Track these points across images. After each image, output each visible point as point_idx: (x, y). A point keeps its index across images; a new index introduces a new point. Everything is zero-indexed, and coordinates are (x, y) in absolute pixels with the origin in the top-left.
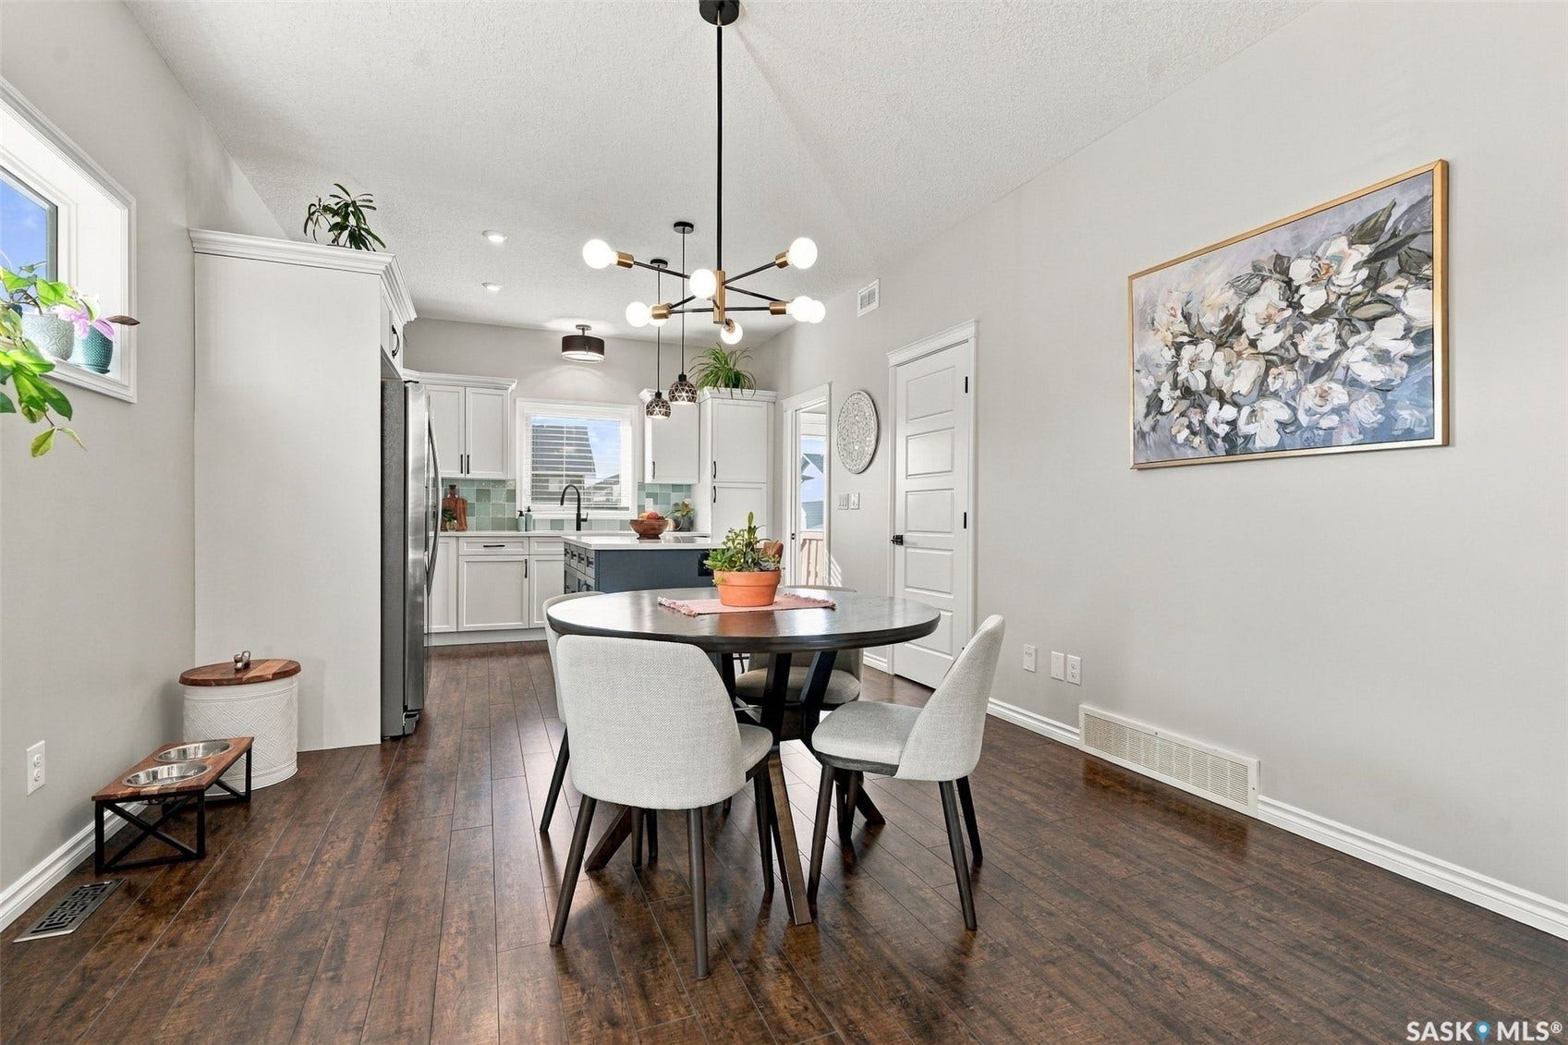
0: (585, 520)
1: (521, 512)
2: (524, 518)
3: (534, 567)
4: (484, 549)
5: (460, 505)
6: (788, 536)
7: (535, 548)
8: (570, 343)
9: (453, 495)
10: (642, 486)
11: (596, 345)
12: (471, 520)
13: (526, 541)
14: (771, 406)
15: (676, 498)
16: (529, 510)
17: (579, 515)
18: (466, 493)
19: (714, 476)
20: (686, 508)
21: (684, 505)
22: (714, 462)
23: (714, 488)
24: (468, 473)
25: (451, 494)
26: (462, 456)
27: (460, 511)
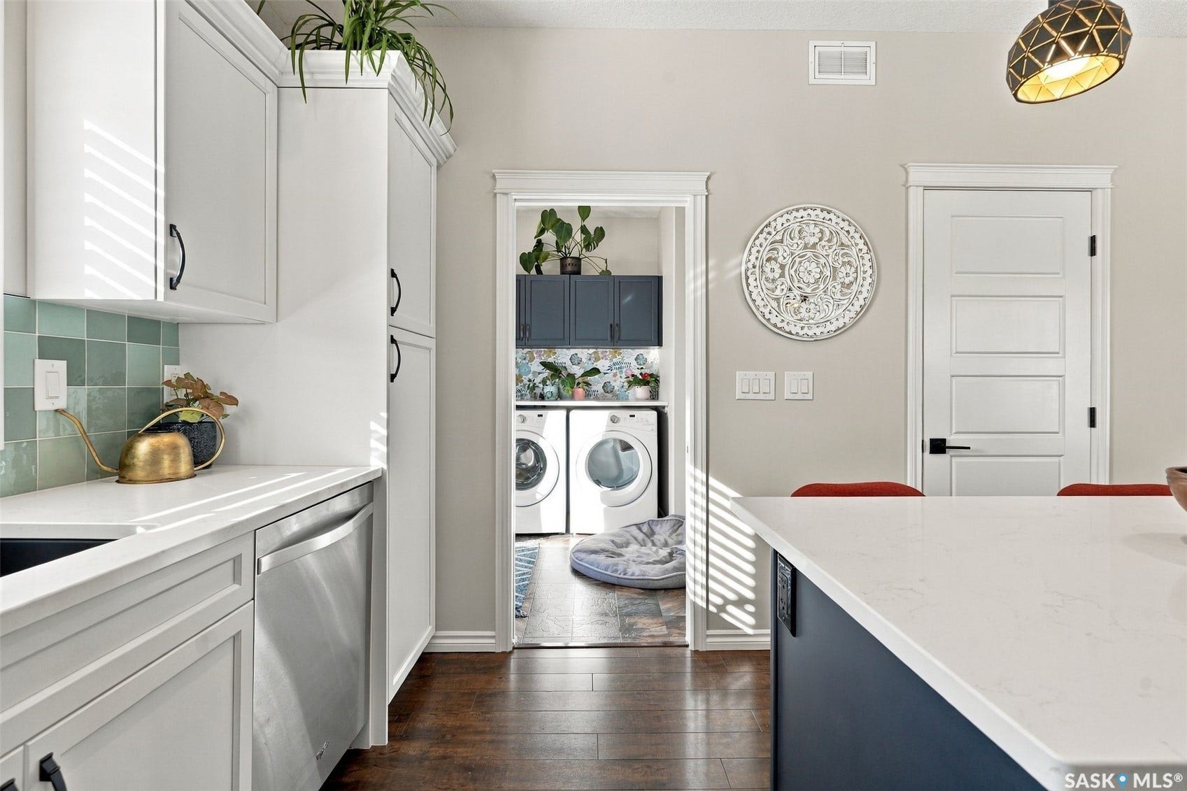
10: (24, 306)
19: (393, 310)
20: (199, 392)
21: (199, 386)
22: (392, 270)
23: (393, 341)
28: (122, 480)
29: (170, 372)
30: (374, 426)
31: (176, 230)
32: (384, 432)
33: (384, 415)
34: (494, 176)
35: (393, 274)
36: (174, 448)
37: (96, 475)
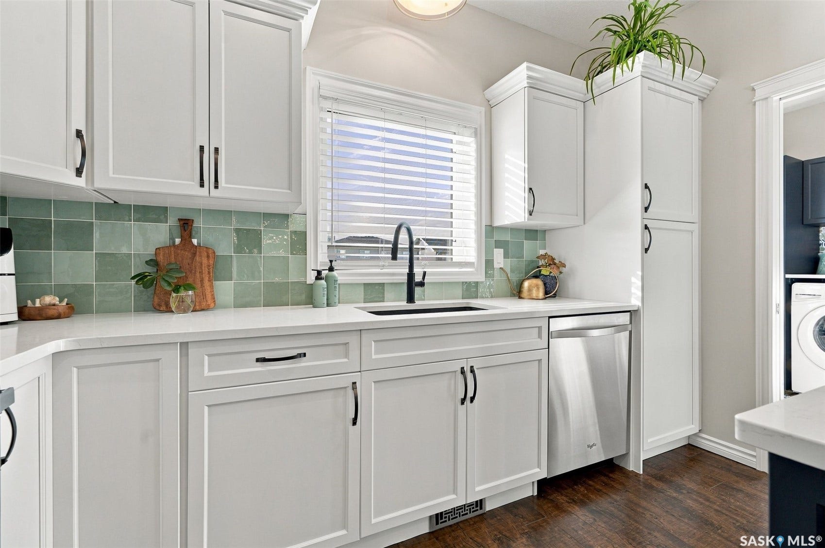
0: (422, 284)
1: (318, 272)
2: (323, 282)
5: (201, 258)
9: (187, 240)
10: (491, 229)
12: (223, 290)
15: (529, 248)
16: (331, 269)
17: (411, 275)
18: (212, 235)
19: (646, 209)
20: (552, 262)
21: (550, 258)
22: (646, 184)
23: (646, 227)
24: (216, 187)
25: (182, 237)
26: (202, 148)
27: (201, 273)
28: (520, 297)
29: (542, 252)
30: (633, 280)
31: (532, 190)
32: (640, 284)
33: (640, 273)
34: (754, 90)
35: (646, 187)
36: (537, 286)
37: (513, 295)
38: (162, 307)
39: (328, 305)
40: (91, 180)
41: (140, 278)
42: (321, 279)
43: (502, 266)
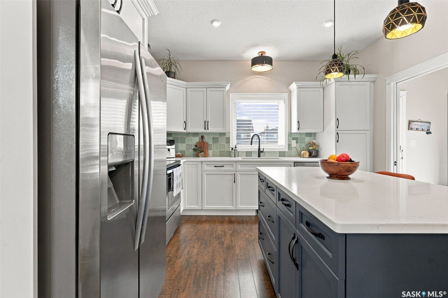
0: (262, 152)
1: (232, 148)
2: (233, 151)
3: (239, 177)
4: (215, 168)
5: (205, 145)
6: (392, 163)
7: (239, 167)
8: (255, 61)
9: (202, 141)
11: (269, 61)
12: (210, 152)
13: (234, 164)
14: (372, 84)
15: (307, 140)
16: (236, 147)
17: (259, 149)
18: (208, 139)
19: (338, 127)
20: (313, 145)
21: (313, 143)
23: (337, 133)
24: (208, 130)
25: (202, 140)
26: (205, 121)
27: (205, 148)
28: (299, 157)
35: (338, 119)
38: (197, 156)
39: (234, 157)
40: (187, 130)
41: (194, 150)
42: (233, 150)
43: (295, 146)
